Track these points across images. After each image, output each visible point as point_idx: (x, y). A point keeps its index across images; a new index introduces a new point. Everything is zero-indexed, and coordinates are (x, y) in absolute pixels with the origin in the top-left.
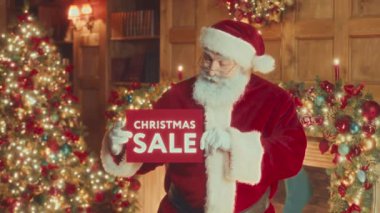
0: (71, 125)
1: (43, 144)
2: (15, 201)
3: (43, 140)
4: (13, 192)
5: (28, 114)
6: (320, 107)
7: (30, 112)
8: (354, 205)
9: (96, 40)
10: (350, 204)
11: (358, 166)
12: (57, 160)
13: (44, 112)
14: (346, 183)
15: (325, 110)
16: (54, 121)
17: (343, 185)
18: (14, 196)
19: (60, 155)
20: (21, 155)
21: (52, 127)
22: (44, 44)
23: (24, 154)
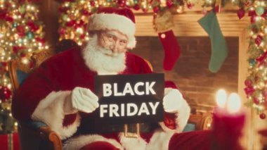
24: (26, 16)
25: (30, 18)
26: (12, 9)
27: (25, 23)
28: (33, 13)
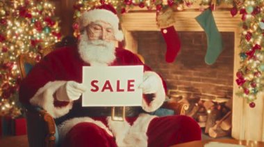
1: (31, 25)
2: (12, 64)
3: (32, 22)
4: (11, 58)
5: (20, 6)
7: (22, 4)
8: (257, 45)
10: (254, 46)
11: (260, 19)
12: (40, 38)
14: (251, 31)
16: (39, 10)
17: (249, 33)
18: (13, 60)
19: (43, 35)
20: (16, 32)
23: (19, 32)
24: (43, 13)
25: (47, 14)
26: (31, 6)
27: (43, 19)
28: (49, 10)
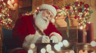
0: (10, 23)
6: (74, 8)
9: (15, 8)
11: (84, 19)
13: (3, 19)
15: (76, 8)
21: (5, 22)
22: (4, 3)
24: (7, 22)
25: (9, 23)
26: (3, 20)
27: (7, 24)
28: (10, 21)
